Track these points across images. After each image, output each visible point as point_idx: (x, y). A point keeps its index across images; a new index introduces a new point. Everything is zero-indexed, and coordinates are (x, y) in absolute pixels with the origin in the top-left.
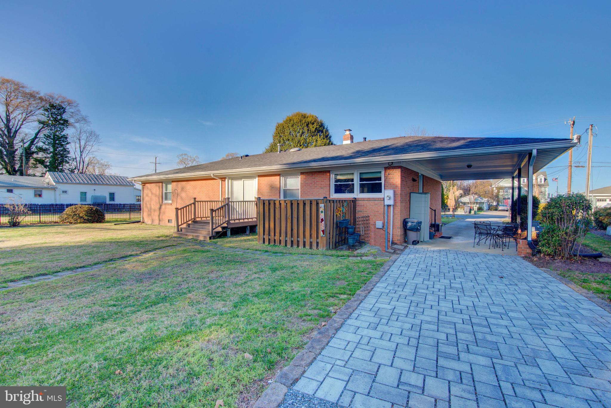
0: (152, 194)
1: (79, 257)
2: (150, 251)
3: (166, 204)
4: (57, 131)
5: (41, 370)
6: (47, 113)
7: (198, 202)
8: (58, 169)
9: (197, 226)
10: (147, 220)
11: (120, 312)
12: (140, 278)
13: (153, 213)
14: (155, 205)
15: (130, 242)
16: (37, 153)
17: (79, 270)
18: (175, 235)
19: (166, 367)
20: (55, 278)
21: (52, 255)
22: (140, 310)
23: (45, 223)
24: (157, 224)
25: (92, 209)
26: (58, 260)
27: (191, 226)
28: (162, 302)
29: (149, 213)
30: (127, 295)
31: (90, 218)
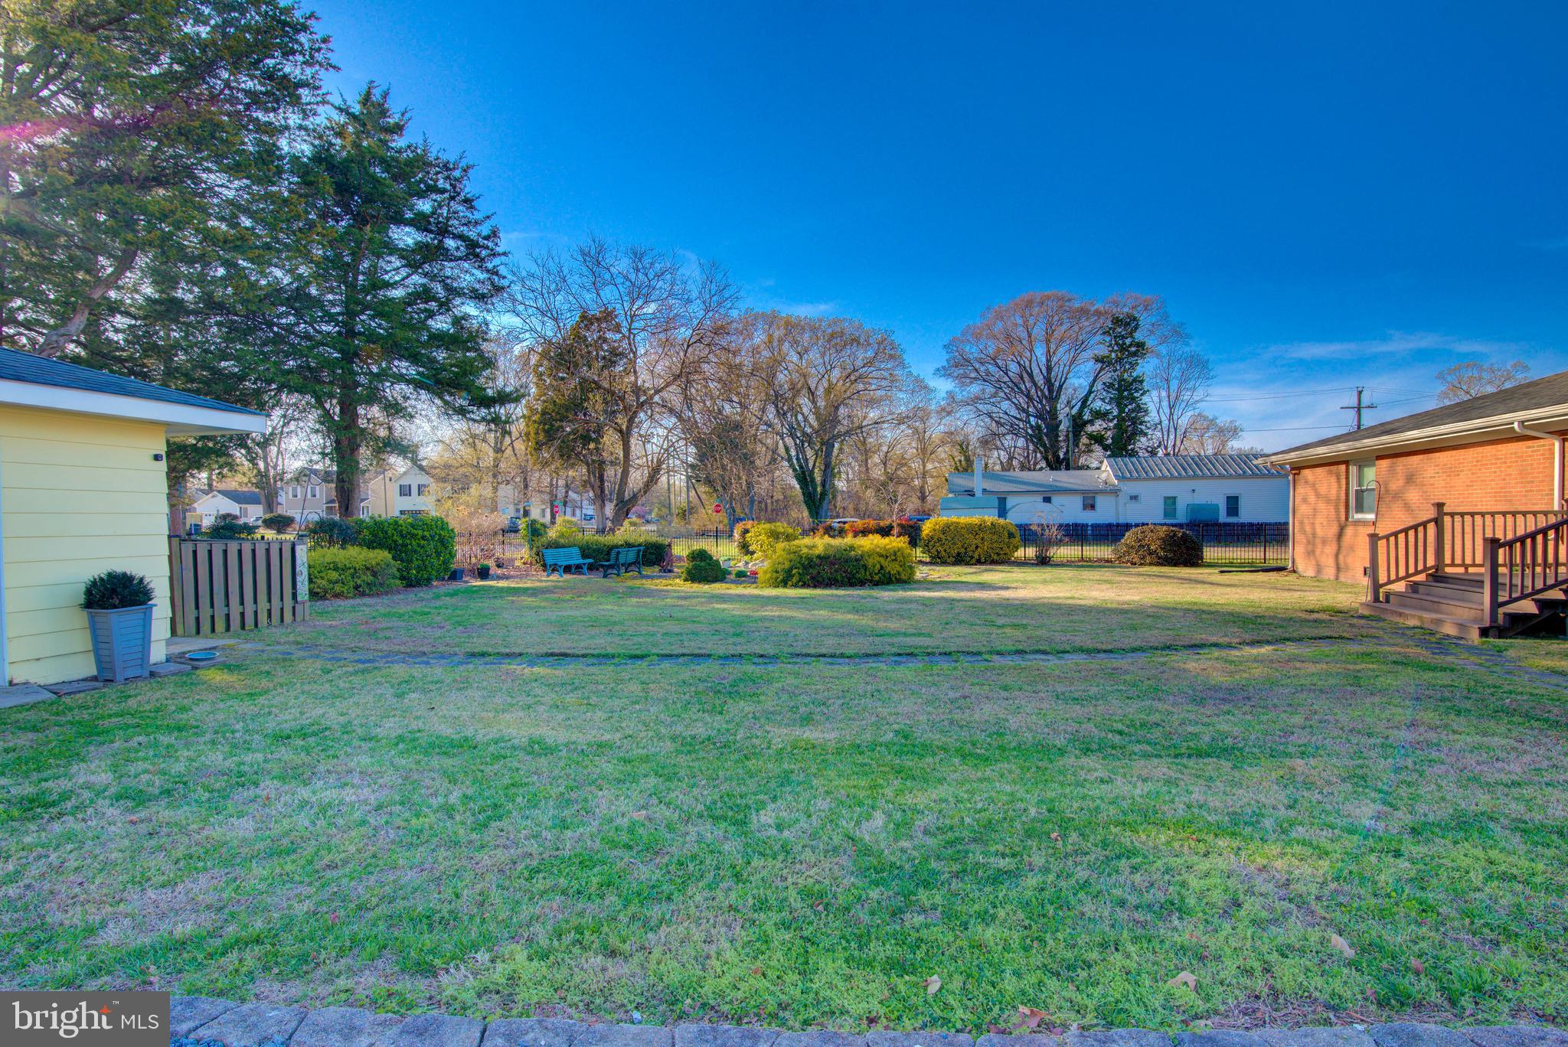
0: (1318, 495)
1: (1111, 631)
2: (1268, 643)
3: (1358, 523)
4: (1125, 370)
5: (968, 786)
6: (1108, 339)
7: (1452, 515)
8: (1127, 451)
9: (1440, 589)
10: (1305, 567)
11: (1122, 747)
12: (1205, 695)
13: (1320, 546)
14: (1324, 525)
15: (1231, 614)
16: (1091, 422)
17: (1102, 655)
18: (1366, 613)
19: (1135, 869)
20: (1057, 662)
21: (1071, 622)
22: (1161, 757)
23: (1090, 561)
24: (1332, 578)
25: (1175, 535)
26: (1075, 631)
27: (1421, 589)
28: (1218, 757)
29: (1310, 548)
30: (1155, 720)
31: (1170, 555)
